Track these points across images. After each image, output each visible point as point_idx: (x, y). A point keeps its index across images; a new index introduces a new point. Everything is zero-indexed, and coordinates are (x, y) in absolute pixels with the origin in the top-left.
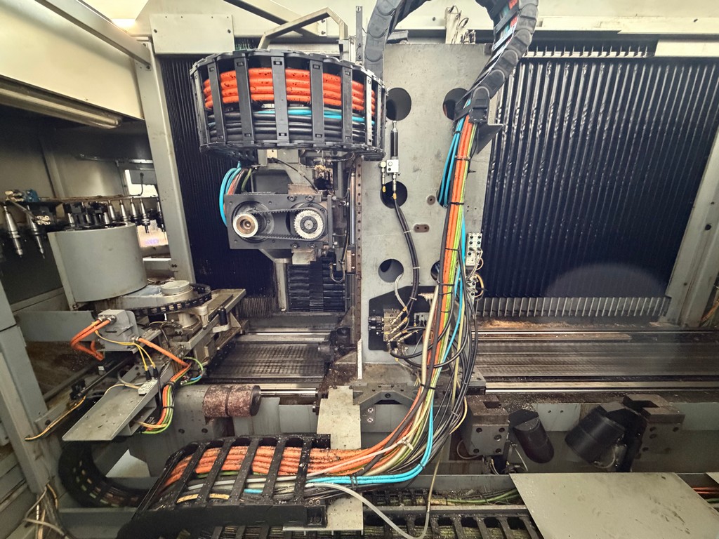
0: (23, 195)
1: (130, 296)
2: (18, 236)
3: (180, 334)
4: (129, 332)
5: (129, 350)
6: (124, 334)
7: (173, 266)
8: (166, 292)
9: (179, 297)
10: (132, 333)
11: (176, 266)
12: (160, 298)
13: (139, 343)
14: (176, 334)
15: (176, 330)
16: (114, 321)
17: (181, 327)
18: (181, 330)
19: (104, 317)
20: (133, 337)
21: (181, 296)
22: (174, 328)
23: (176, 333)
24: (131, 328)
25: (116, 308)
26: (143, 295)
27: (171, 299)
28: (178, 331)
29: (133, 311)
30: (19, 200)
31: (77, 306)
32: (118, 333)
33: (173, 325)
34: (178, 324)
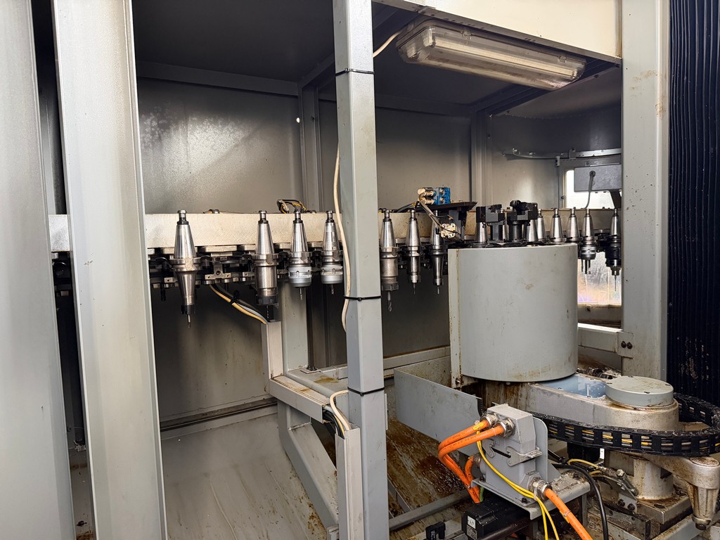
0: (434, 195)
1: (545, 387)
2: (417, 254)
3: (630, 511)
4: (532, 466)
5: (524, 506)
6: (522, 466)
7: (624, 345)
8: (616, 399)
9: (644, 417)
10: (536, 470)
11: (630, 346)
12: (601, 408)
13: (546, 499)
14: (620, 508)
15: (621, 497)
16: (511, 431)
17: (636, 494)
18: (634, 503)
19: (495, 418)
20: (537, 479)
21: (650, 417)
22: (618, 490)
23: (621, 503)
24: (537, 459)
25: (516, 405)
26: (568, 391)
27: (628, 419)
28: (627, 501)
29: (548, 422)
30: (429, 202)
31: (462, 382)
32: (512, 461)
33: (620, 483)
34: (629, 485)
